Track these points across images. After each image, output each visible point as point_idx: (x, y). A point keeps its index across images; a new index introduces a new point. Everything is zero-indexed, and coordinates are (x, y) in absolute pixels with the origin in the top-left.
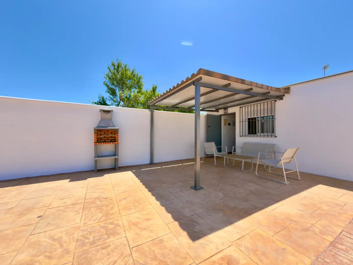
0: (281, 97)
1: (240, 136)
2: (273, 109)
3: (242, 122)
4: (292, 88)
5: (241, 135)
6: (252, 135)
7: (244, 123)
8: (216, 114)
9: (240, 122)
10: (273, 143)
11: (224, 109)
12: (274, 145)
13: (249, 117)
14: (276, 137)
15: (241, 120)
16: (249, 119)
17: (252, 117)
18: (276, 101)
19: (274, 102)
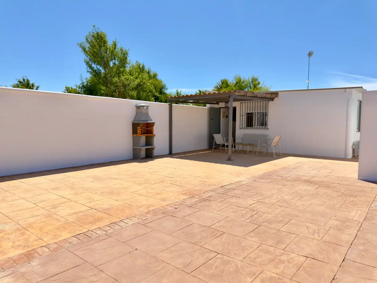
0: (272, 99)
1: (240, 129)
2: (266, 107)
3: (242, 116)
4: (280, 94)
5: (241, 127)
6: (250, 127)
7: (244, 117)
8: (216, 106)
9: (240, 116)
10: (266, 134)
11: (225, 103)
12: (266, 135)
13: (249, 112)
14: (268, 129)
15: (241, 115)
16: (248, 114)
17: (251, 112)
18: (269, 101)
19: (268, 102)
